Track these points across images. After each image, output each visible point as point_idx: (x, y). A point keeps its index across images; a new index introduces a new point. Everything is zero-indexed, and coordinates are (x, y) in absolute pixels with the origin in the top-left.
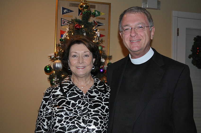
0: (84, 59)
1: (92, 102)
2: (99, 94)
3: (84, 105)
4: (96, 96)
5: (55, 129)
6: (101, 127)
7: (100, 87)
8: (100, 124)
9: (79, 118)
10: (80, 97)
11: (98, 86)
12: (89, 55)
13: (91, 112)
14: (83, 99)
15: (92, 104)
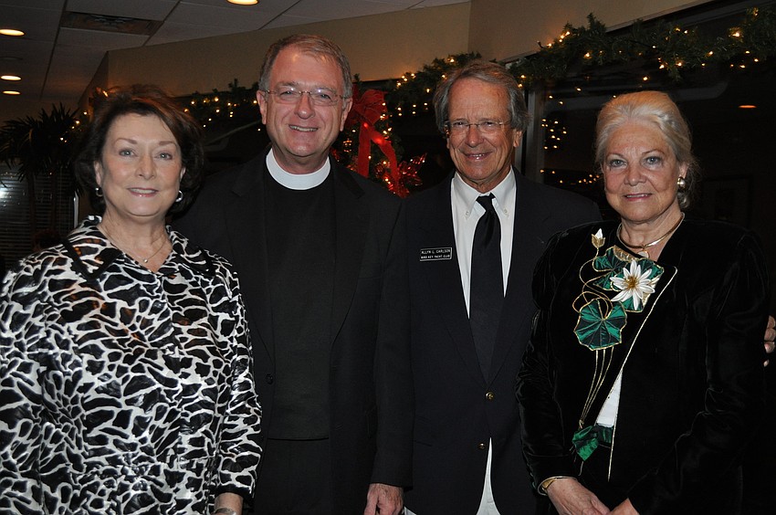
0: (158, 164)
1: (178, 303)
2: (194, 279)
3: (159, 314)
4: (186, 286)
5: (81, 395)
6: (216, 379)
7: (191, 256)
8: (212, 369)
9: (152, 354)
10: (142, 288)
11: (186, 255)
12: (173, 154)
13: (182, 333)
14: (156, 294)
15: (181, 310)
